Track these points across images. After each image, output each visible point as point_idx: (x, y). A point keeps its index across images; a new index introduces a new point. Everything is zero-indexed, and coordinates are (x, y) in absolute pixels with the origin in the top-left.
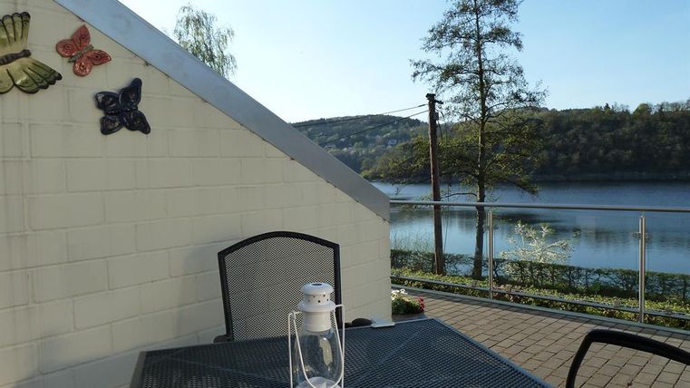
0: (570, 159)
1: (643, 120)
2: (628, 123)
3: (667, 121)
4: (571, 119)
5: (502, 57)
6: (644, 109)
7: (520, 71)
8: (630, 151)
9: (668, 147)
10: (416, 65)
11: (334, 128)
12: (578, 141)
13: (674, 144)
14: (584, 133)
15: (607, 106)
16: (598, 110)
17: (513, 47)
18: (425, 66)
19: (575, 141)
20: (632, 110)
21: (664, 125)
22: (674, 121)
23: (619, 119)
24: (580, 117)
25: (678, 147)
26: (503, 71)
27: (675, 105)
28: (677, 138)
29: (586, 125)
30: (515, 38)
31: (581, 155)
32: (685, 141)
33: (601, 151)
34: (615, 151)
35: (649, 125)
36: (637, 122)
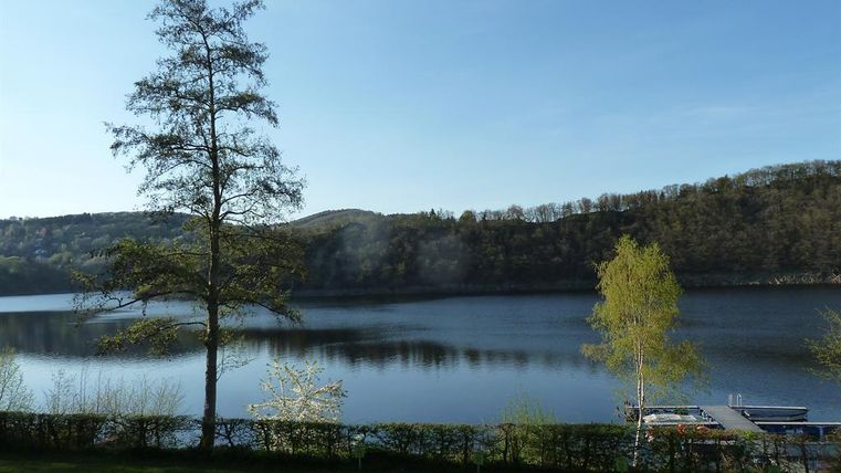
0: (395, 269)
1: (467, 227)
2: (453, 232)
3: (490, 229)
4: (397, 225)
5: (246, 131)
6: (469, 216)
7: (274, 154)
8: (456, 262)
9: (492, 257)
10: (117, 131)
11: (104, 226)
12: (404, 249)
13: (496, 254)
14: (409, 241)
15: (433, 212)
16: (423, 215)
17: (265, 120)
18: (132, 135)
19: (400, 250)
20: (457, 216)
21: (487, 233)
22: (497, 230)
23: (444, 226)
24: (405, 224)
25: (501, 257)
26: (252, 152)
27: (497, 214)
28: (500, 247)
29: (412, 232)
30: (266, 108)
31: (406, 265)
32: (507, 251)
33: (428, 261)
34: (441, 262)
35: (473, 233)
36: (462, 230)
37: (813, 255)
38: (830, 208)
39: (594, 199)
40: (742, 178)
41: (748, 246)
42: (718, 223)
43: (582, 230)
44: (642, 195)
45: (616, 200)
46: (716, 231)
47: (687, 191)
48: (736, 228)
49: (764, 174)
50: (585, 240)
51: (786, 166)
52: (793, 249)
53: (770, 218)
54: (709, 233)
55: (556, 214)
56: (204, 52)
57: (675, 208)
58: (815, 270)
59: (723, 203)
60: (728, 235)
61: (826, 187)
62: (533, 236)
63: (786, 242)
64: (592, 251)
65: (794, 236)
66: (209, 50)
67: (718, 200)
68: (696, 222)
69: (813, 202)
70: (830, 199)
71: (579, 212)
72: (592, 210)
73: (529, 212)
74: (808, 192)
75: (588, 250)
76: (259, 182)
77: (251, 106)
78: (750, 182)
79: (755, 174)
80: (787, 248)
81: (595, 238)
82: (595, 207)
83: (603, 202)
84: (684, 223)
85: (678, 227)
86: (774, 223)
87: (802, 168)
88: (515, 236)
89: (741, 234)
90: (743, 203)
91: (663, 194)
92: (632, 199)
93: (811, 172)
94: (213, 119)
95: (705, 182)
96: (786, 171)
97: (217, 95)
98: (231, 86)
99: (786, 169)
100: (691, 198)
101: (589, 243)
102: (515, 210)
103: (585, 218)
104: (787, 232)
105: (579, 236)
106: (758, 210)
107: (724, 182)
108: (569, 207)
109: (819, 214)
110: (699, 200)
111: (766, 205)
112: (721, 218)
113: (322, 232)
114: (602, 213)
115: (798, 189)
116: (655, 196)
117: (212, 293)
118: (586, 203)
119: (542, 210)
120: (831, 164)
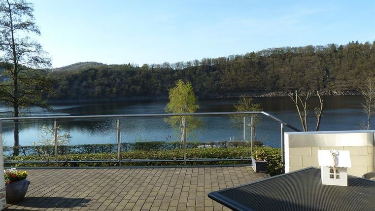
0: (112, 90)
1: (145, 71)
2: (138, 73)
4: (113, 70)
6: (146, 66)
7: (40, 46)
8: (140, 87)
9: (156, 85)
12: (116, 81)
13: (158, 83)
14: (118, 77)
15: (129, 64)
16: (125, 66)
19: (114, 81)
21: (154, 74)
22: (158, 73)
23: (135, 70)
24: (117, 69)
25: (160, 85)
27: (158, 65)
28: (159, 80)
29: (119, 73)
30: (35, 28)
31: (117, 88)
32: (163, 82)
33: (127, 87)
34: (133, 87)
35: (147, 74)
36: (143, 73)
37: (284, 85)
38: (291, 66)
39: (200, 60)
40: (260, 53)
41: (261, 81)
42: (249, 71)
43: (194, 73)
44: (220, 58)
45: (209, 61)
46: (248, 75)
47: (238, 57)
48: (256, 74)
49: (268, 51)
50: (196, 78)
51: (277, 49)
52: (277, 83)
53: (269, 69)
54: (245, 75)
55: (184, 66)
56: (7, 6)
57: (233, 65)
58: (284, 91)
59: (252, 63)
60: (253, 77)
61: (291, 57)
62: (174, 76)
63: (274, 79)
64: (198, 83)
65: (277, 77)
66: (9, 5)
67: (250, 62)
68: (241, 71)
69: (285, 64)
70: (292, 63)
71: (194, 66)
72: (199, 65)
73: (172, 65)
74: (284, 59)
75: (197, 82)
76: (33, 58)
77: (29, 28)
78: (263, 55)
79: (265, 51)
80: (275, 82)
81: (200, 77)
82: (201, 63)
83: (204, 62)
84: (236, 71)
85: (233, 73)
86: (270, 72)
87: (282, 50)
88: (166, 76)
89: (258, 76)
90: (259, 63)
91: (228, 59)
92: (216, 61)
93: (286, 52)
94: (12, 33)
95: (245, 54)
96: (276, 51)
97: (14, 23)
98: (20, 20)
99: (277, 50)
100: (239, 61)
101: (197, 79)
102: (166, 64)
103: (196, 68)
104: (275, 76)
105: (193, 76)
106: (265, 67)
107: (253, 54)
108: (189, 63)
109: (287, 68)
110: (242, 61)
111: (268, 64)
112: (250, 69)
113: (77, 73)
114: (203, 66)
115: (280, 58)
116: (225, 59)
117: (15, 100)
118: (197, 61)
119: (178, 64)
120: (293, 48)
